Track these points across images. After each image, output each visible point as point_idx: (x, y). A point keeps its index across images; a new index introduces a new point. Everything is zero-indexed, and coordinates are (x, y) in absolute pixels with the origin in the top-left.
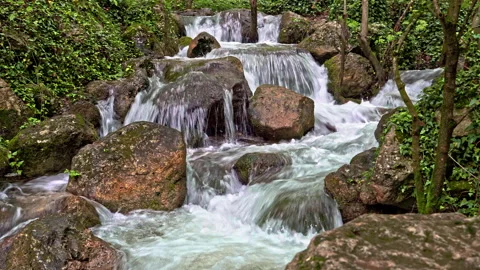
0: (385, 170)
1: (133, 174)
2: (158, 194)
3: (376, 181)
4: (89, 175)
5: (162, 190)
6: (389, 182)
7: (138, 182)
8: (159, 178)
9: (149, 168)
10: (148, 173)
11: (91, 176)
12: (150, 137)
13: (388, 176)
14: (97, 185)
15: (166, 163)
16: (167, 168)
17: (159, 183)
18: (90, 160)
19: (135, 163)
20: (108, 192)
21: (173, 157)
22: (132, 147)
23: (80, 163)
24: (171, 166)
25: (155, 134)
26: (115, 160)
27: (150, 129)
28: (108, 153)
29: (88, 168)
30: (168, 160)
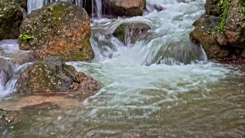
0: (236, 22)
1: (64, 36)
2: (81, 50)
3: (230, 30)
4: (38, 37)
5: (83, 47)
6: (239, 29)
7: (67, 42)
8: (79, 39)
9: (73, 33)
10: (73, 36)
11: (39, 38)
12: (68, 12)
13: (238, 26)
14: (44, 44)
15: (82, 29)
16: (83, 33)
17: (80, 43)
18: (37, 27)
19: (64, 30)
20: (52, 49)
21: (85, 25)
22: (60, 19)
23: (31, 30)
24: (85, 31)
25: (71, 10)
26: (52, 27)
27: (67, 6)
28: (47, 22)
29: (36, 32)
30: (83, 27)
